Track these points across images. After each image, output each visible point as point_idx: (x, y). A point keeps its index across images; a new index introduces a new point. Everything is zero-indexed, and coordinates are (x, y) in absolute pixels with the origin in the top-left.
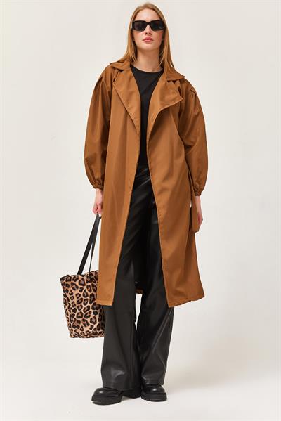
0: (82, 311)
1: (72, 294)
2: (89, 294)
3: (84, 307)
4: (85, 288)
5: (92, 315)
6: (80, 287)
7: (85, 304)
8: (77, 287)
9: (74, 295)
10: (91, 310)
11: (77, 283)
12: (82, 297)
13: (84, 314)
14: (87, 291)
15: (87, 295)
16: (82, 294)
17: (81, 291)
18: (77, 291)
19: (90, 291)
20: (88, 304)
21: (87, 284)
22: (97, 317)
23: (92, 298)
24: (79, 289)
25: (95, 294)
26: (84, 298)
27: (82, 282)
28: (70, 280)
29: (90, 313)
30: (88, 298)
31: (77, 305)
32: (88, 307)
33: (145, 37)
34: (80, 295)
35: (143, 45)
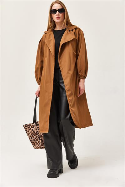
0: (34, 138)
1: (29, 132)
2: (36, 131)
3: (35, 137)
4: (34, 129)
5: (38, 140)
6: (32, 128)
7: (35, 135)
8: (31, 129)
9: (30, 132)
10: (37, 138)
11: (30, 127)
12: (33, 133)
13: (35, 140)
14: (35, 130)
15: (35, 132)
16: (33, 131)
17: (32, 130)
18: (31, 131)
19: (36, 130)
20: (36, 136)
21: (35, 127)
22: (40, 140)
23: (37, 133)
24: (31, 130)
25: (38, 131)
26: (34, 133)
27: (33, 127)
28: (27, 126)
29: (37, 139)
30: (36, 133)
31: (32, 136)
32: (36, 137)
33: (57, 16)
34: (32, 132)
35: (56, 20)
